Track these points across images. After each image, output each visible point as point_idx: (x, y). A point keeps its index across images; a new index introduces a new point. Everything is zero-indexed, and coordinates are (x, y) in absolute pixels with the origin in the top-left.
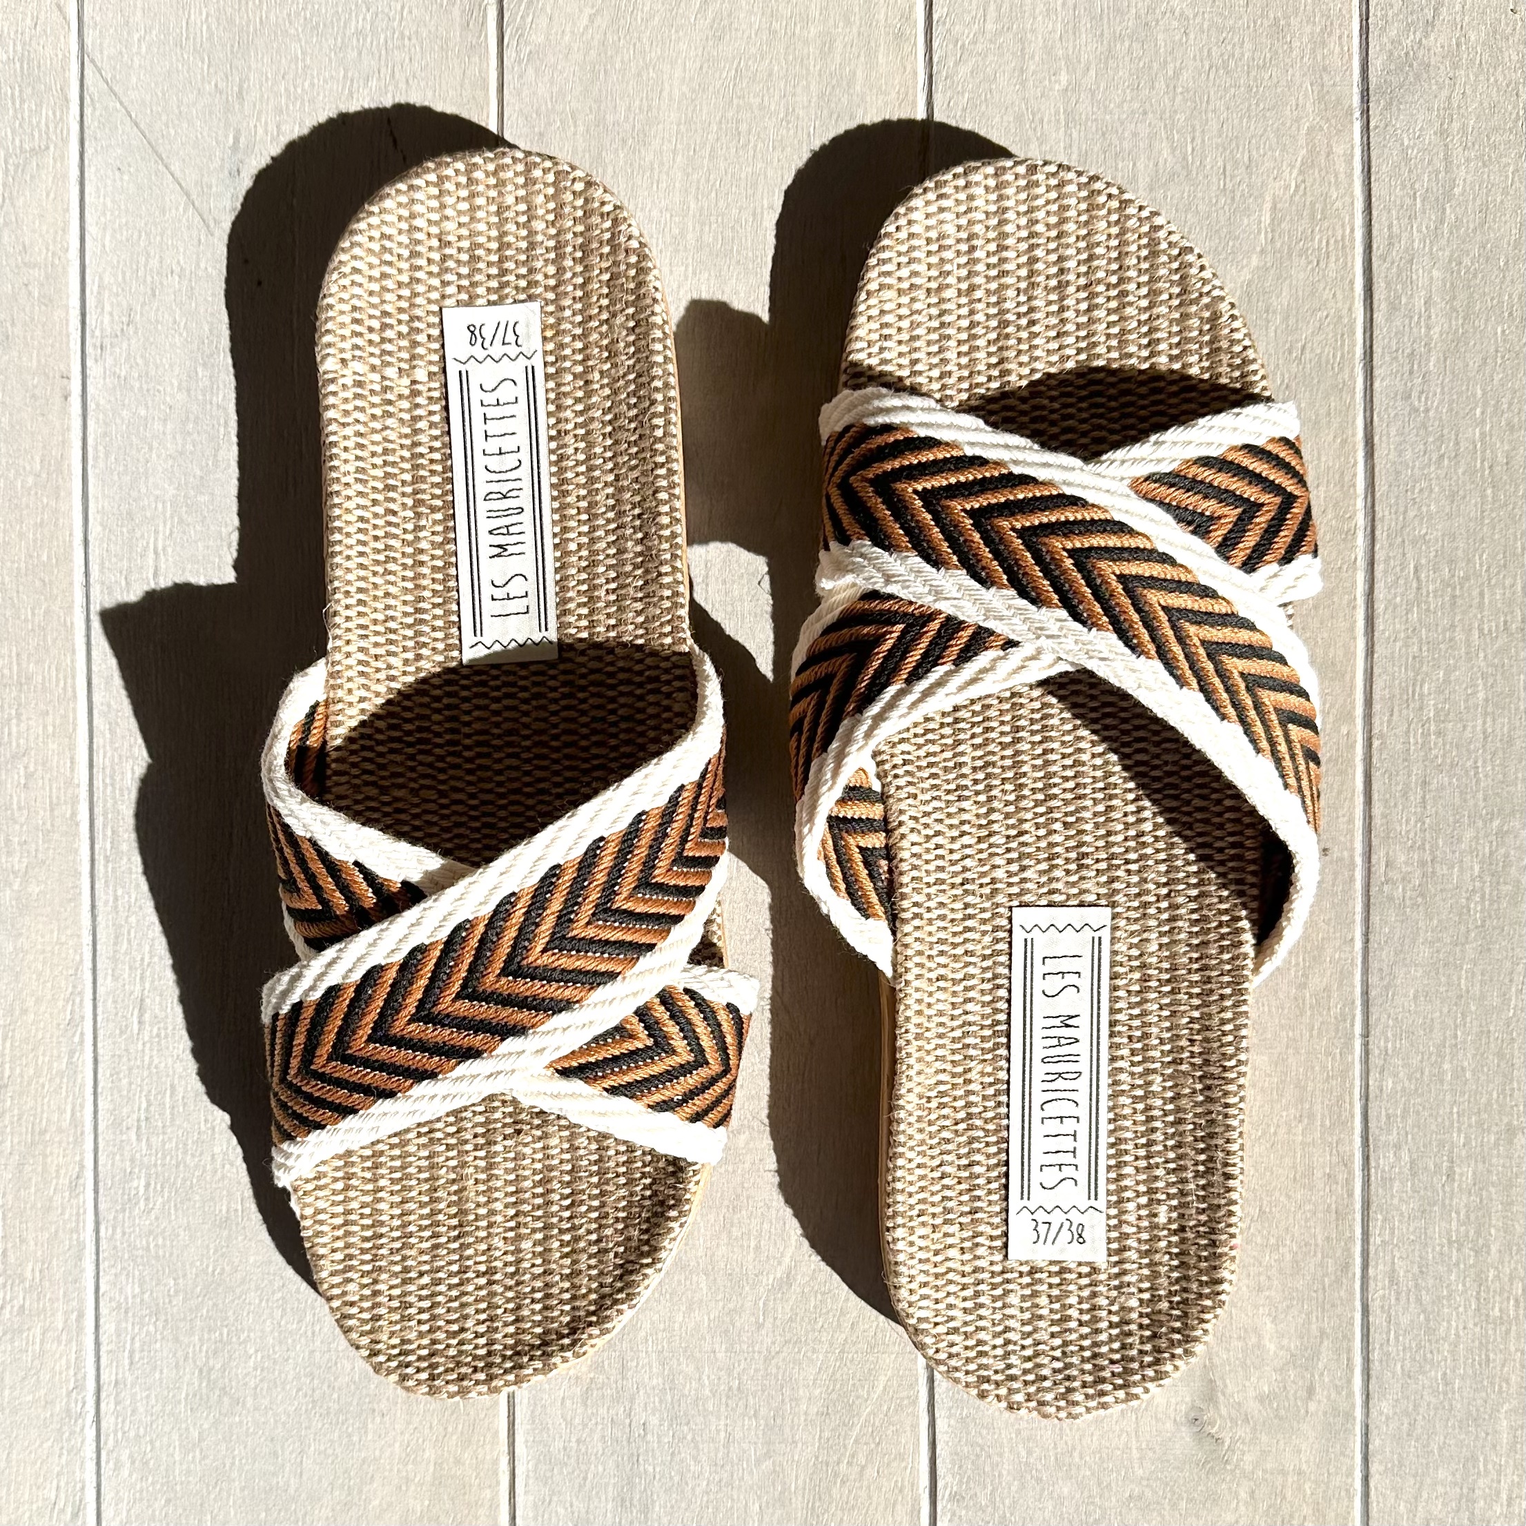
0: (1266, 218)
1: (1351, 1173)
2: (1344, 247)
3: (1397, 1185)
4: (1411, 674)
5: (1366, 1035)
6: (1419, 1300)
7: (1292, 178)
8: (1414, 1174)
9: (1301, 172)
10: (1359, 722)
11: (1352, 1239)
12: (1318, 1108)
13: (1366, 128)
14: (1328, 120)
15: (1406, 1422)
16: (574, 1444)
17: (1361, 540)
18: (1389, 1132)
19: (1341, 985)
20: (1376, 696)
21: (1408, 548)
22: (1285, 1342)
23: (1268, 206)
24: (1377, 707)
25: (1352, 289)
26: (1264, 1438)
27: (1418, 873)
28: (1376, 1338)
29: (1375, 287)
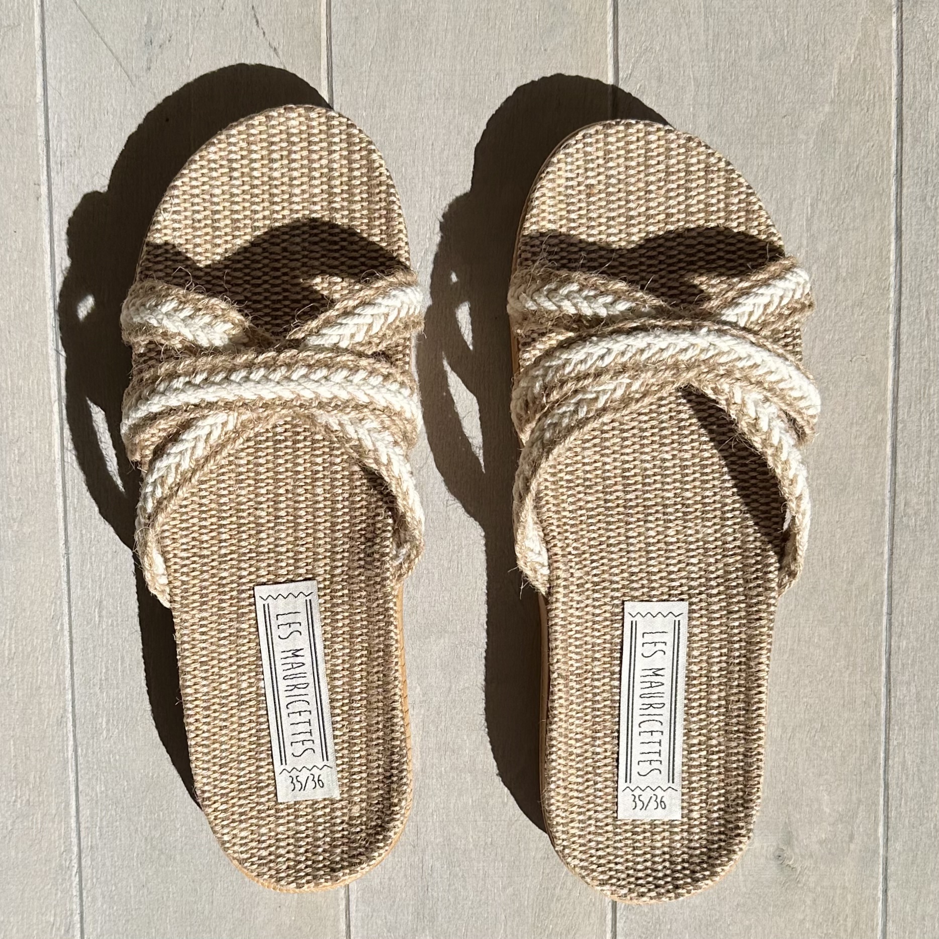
0: (835, 80)
1: (879, 700)
2: (884, 99)
3: (907, 707)
4: (923, 381)
5: (890, 613)
6: (920, 779)
7: (851, 52)
8: (919, 701)
9: (858, 49)
10: (889, 413)
11: (879, 742)
12: (859, 660)
13: (900, 20)
14: (876, 14)
15: (911, 855)
16: (386, 880)
17: (892, 295)
18: (903, 675)
19: (875, 583)
20: (900, 396)
21: (923, 299)
22: (836, 807)
23: (836, 71)
24: (900, 403)
25: (889, 127)
26: (822, 867)
27: (925, 509)
28: (893, 803)
29: (904, 126)
